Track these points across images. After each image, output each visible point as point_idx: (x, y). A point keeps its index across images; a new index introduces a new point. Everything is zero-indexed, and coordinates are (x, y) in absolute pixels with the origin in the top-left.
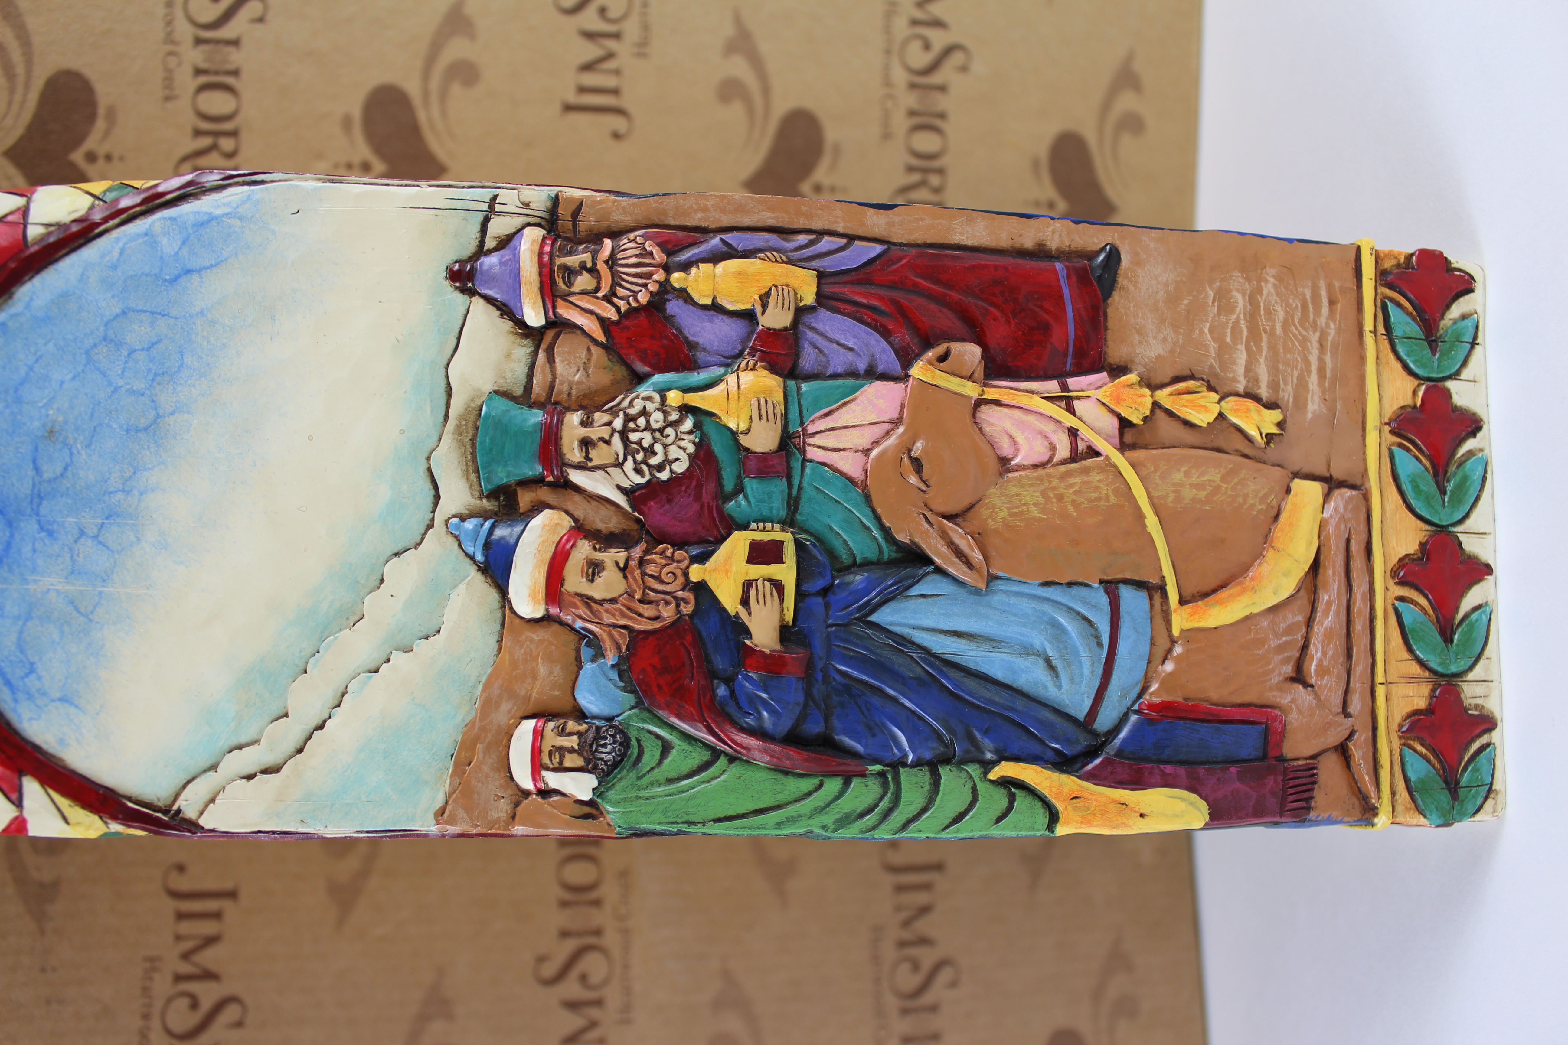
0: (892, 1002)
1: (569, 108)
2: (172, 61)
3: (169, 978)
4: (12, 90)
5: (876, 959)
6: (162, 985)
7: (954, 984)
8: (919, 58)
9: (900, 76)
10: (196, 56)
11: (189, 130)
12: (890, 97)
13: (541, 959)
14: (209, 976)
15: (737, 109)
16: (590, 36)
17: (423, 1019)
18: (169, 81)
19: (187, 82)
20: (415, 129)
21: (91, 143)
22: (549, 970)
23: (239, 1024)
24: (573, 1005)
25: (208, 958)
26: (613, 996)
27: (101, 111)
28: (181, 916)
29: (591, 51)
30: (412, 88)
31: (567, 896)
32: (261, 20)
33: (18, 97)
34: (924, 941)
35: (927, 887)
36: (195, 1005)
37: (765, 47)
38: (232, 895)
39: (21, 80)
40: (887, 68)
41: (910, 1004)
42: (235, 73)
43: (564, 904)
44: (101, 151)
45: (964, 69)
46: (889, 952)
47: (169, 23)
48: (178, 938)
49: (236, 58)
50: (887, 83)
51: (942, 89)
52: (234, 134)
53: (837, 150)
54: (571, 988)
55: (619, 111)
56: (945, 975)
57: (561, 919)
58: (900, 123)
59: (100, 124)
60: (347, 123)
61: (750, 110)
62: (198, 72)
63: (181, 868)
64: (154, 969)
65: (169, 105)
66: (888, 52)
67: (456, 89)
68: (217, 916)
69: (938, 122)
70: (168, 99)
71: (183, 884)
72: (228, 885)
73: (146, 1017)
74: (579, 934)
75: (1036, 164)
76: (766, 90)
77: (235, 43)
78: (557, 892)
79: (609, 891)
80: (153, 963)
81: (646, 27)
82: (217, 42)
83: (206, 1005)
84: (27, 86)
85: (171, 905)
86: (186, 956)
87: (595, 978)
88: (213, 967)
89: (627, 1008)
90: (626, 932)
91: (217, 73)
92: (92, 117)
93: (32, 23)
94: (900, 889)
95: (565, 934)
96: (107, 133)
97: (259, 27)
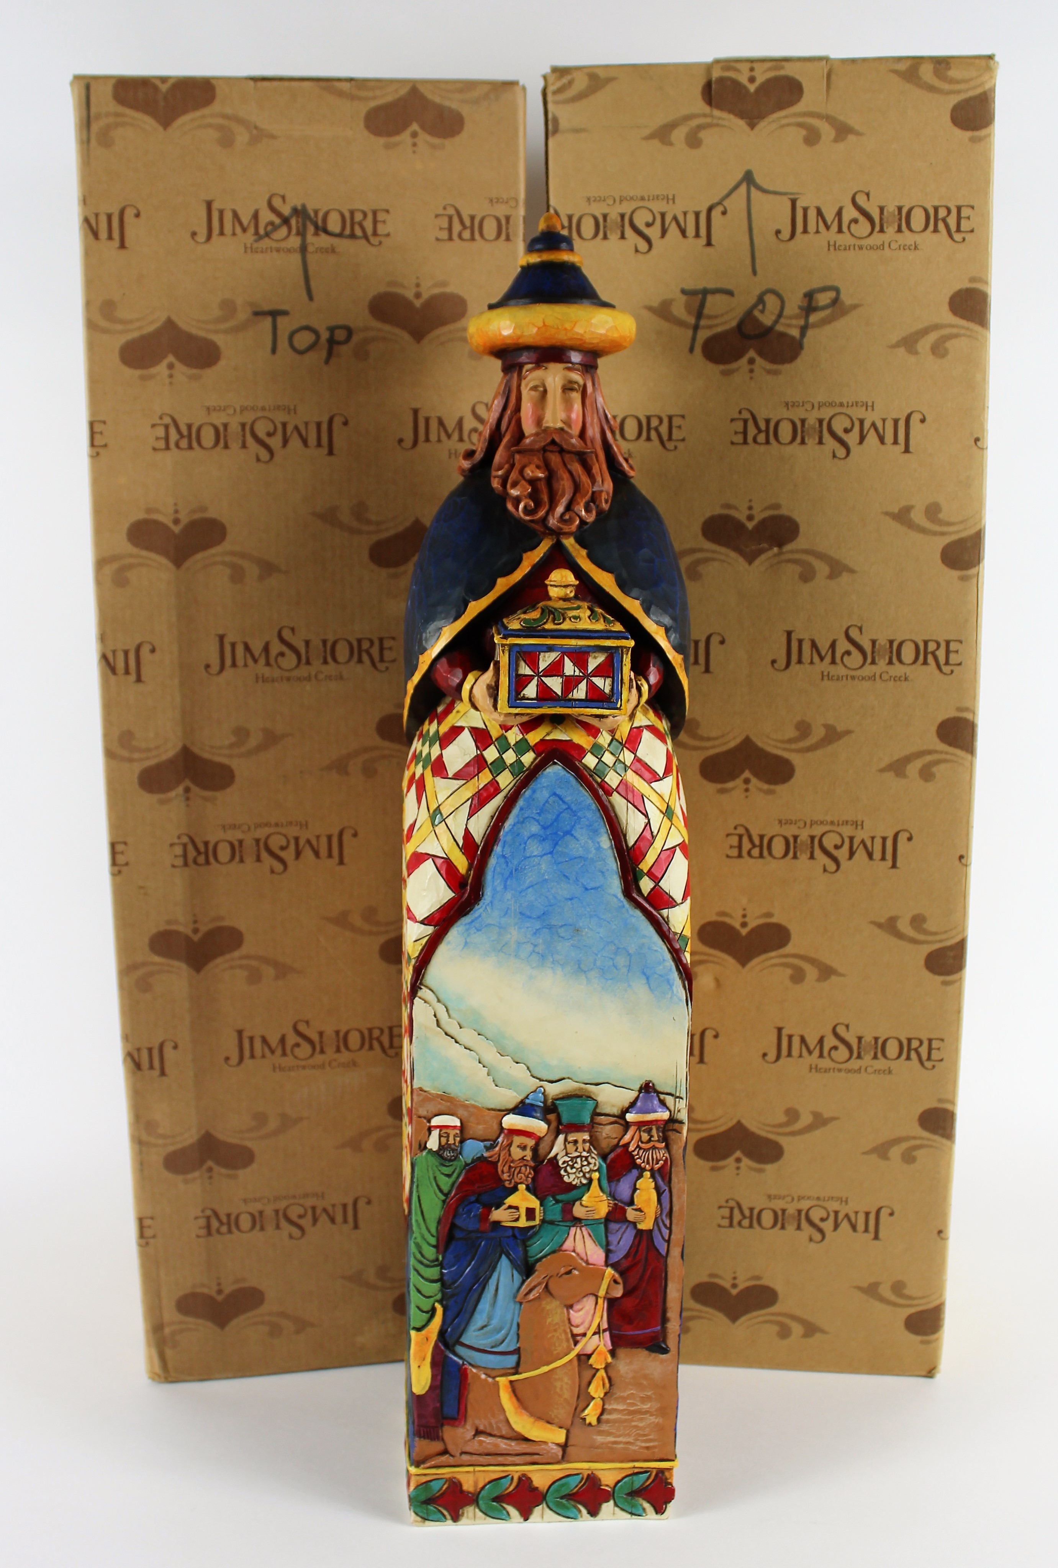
0: (282, 1205)
1: (780, 1030)
2: (802, 824)
3: (296, 834)
4: (782, 742)
5: (306, 1196)
6: (293, 832)
7: (291, 1237)
8: (815, 1215)
9: (804, 1205)
10: (804, 836)
11: (761, 833)
12: (793, 1199)
13: (307, 1022)
14: (298, 854)
15: (783, 1119)
16: (821, 1041)
17: (275, 964)
18: (789, 822)
19: (789, 832)
20: (765, 951)
21: (754, 781)
22: (302, 1028)
23: (272, 871)
24: (283, 1040)
25: (308, 853)
26: (289, 1061)
27: (772, 787)
28: (329, 838)
29: (812, 1042)
30: (789, 949)
31: (341, 1034)
32: (825, 870)
33: (779, 745)
34: (315, 1220)
35: (345, 1221)
36: (283, 848)
37: (818, 1133)
38: (341, 862)
39: (788, 746)
40: (809, 1198)
41: (281, 1213)
42: (795, 857)
43: (337, 1033)
44: (750, 786)
45: (811, 1240)
46: (309, 1202)
47: (822, 823)
48: (318, 837)
49: (804, 857)
50: (800, 1198)
51: (799, 1228)
52: (761, 856)
53: (761, 1171)
54: (292, 1039)
55: (778, 1057)
56: (296, 1232)
57: (329, 1031)
58: (778, 1205)
59: (766, 787)
60: (769, 915)
61: (781, 1125)
62: (796, 838)
63: (355, 835)
64: (301, 825)
65: (777, 822)
66: (818, 1199)
67: (789, 972)
68: (330, 856)
69: (779, 1225)
70: (780, 822)
71: (346, 837)
72: (346, 860)
73: (277, 825)
74: (321, 1042)
75: (758, 1278)
76: (793, 1134)
77: (812, 857)
78: (343, 1029)
79: (345, 1056)
80: (304, 825)
81: (826, 1071)
82: (812, 847)
83: (282, 854)
84: (785, 749)
85: (335, 832)
86: (309, 842)
87: (297, 1051)
88: (302, 856)
89: (281, 1069)
90: (322, 1066)
91: (795, 847)
92: (769, 782)
93: (819, 753)
94: (345, 1206)
95: (321, 1034)
96: (761, 790)
97: (822, 869)
